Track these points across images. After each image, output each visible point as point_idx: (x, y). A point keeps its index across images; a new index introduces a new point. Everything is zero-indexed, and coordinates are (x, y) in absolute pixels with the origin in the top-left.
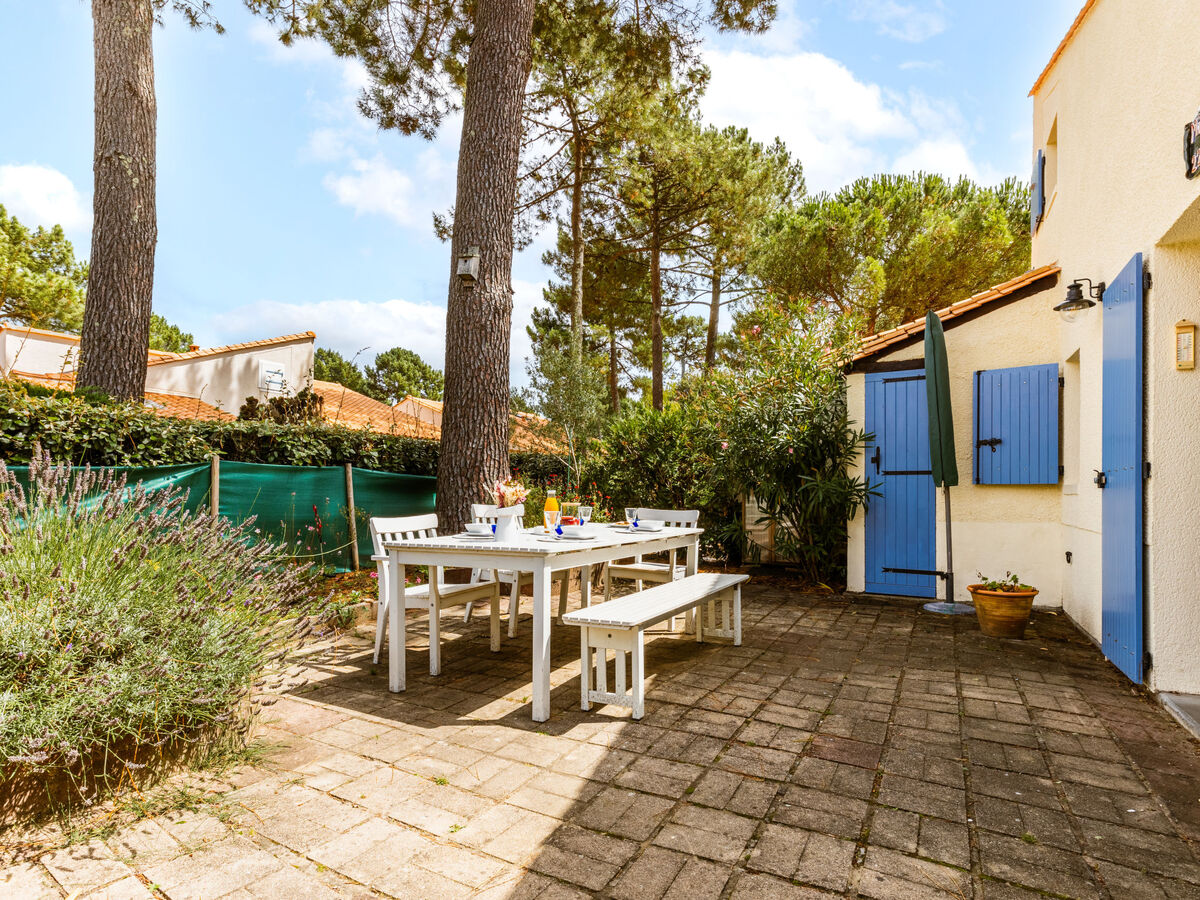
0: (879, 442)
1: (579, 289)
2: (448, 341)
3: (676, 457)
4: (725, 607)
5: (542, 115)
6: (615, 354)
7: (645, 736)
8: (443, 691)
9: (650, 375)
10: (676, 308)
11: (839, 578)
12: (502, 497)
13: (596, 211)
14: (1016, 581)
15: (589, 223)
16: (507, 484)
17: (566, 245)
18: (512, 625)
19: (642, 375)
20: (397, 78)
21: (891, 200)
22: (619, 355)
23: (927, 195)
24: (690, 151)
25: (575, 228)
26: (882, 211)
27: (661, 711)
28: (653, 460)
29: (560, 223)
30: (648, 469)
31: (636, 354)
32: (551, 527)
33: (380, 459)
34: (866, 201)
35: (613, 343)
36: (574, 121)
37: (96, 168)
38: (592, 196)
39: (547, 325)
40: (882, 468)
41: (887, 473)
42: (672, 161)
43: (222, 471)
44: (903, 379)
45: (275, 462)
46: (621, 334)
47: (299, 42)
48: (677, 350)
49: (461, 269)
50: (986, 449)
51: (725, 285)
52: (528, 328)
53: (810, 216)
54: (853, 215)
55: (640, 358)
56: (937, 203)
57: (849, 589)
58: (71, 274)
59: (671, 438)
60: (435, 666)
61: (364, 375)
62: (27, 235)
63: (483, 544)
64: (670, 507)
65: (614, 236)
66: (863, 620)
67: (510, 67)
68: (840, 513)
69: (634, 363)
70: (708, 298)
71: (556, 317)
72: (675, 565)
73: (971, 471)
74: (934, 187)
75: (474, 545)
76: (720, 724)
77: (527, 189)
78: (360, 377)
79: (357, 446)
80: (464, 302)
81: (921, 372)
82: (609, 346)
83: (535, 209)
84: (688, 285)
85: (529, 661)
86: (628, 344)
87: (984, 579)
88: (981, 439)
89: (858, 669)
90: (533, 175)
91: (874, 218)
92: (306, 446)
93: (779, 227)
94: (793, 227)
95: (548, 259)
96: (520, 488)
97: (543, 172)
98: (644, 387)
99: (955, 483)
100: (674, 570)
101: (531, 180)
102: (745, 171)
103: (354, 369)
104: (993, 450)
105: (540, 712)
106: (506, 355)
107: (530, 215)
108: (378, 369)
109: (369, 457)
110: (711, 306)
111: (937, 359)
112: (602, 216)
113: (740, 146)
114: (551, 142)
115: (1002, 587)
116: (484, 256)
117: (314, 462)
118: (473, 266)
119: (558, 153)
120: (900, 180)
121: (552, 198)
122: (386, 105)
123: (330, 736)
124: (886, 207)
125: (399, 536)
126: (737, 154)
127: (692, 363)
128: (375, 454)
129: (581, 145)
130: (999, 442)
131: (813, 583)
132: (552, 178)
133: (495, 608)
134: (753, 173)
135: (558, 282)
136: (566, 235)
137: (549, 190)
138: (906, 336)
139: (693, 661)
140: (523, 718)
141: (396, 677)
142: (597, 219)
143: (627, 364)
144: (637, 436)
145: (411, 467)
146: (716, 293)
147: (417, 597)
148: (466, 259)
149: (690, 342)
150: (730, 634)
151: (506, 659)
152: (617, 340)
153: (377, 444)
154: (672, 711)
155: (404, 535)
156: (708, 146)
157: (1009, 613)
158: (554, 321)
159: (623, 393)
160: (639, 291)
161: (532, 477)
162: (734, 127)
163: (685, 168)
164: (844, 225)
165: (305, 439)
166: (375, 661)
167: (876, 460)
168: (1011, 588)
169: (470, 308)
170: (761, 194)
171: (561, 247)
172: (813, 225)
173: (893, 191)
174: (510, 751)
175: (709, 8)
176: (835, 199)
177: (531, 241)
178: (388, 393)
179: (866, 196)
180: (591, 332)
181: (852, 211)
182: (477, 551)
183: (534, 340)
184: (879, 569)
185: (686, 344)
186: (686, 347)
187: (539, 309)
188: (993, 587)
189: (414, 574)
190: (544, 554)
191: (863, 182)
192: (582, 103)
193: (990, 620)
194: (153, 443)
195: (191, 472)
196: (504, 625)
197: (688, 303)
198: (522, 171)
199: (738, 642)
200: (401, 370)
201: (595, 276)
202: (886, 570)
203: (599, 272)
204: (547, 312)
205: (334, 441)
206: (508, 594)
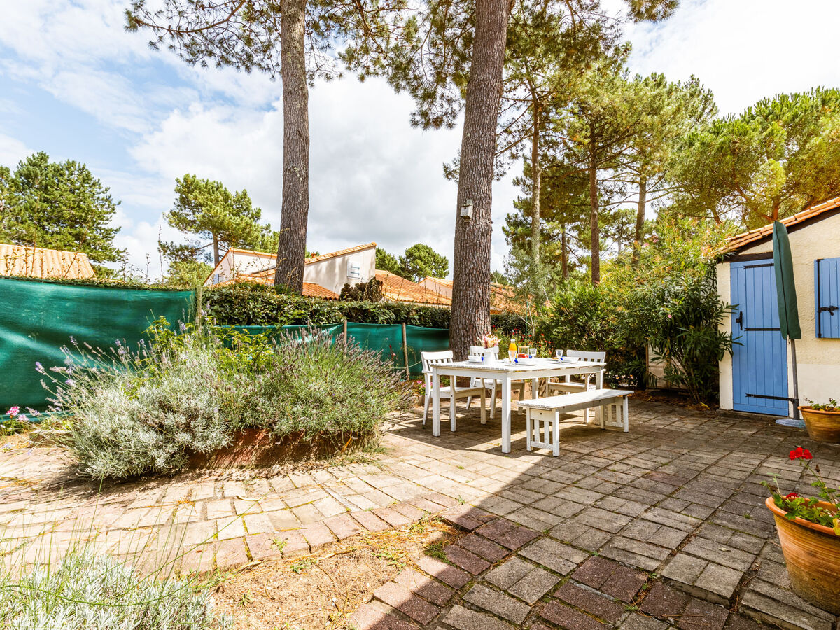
0: (742, 309)
1: (538, 203)
2: (455, 253)
3: (598, 317)
4: (618, 409)
5: (512, 93)
6: (564, 241)
7: (558, 463)
8: (457, 438)
9: (590, 254)
10: (611, 206)
11: (714, 399)
12: (486, 343)
13: (550, 147)
14: (835, 404)
15: (545, 155)
16: (489, 337)
17: (530, 172)
18: (492, 412)
19: (586, 255)
20: (429, 96)
21: (789, 114)
22: (569, 241)
23: (824, 106)
24: (618, 100)
25: (534, 160)
26: (781, 123)
27: (569, 455)
28: (582, 319)
29: (525, 158)
30: (579, 325)
31: (581, 241)
32: (512, 359)
33: (419, 320)
34: (766, 118)
35: (563, 233)
36: (533, 94)
37: (284, 175)
38: (547, 138)
39: (517, 224)
40: (744, 326)
41: (748, 330)
42: (604, 109)
43: (348, 327)
44: (759, 266)
45: (370, 322)
46: (569, 227)
47: (369, 79)
48: (614, 235)
49: (463, 213)
50: (826, 314)
51: (651, 186)
52: (503, 228)
53: (717, 133)
54: (754, 130)
55: (584, 243)
56: (834, 111)
57: (721, 407)
58: (250, 216)
59: (594, 305)
60: (453, 427)
61: (399, 262)
62: (231, 197)
63: (477, 366)
64: (594, 350)
65: (562, 162)
66: (721, 426)
67: (490, 94)
68: (713, 356)
69: (580, 247)
70: (637, 198)
71: (522, 218)
72: (588, 385)
73: (814, 329)
74: (830, 99)
75: (473, 366)
76: (600, 462)
77: (502, 140)
78: (396, 263)
79: (408, 313)
80: (464, 231)
81: (772, 261)
82: (560, 236)
83: (508, 153)
84: (621, 189)
85: (500, 430)
86: (575, 234)
87: (812, 402)
88: (821, 306)
89: (700, 449)
90: (506, 131)
91: (773, 130)
92: (383, 314)
93: (691, 144)
94: (703, 143)
95: (517, 182)
96: (496, 338)
97: (513, 128)
98: (587, 263)
99: (799, 336)
100: (588, 387)
101: (505, 135)
102: (662, 108)
103: (393, 259)
104: (832, 314)
105: (506, 449)
106: (489, 259)
107: (505, 158)
108: (407, 258)
109: (414, 319)
110: (639, 203)
111: (782, 254)
112: (554, 150)
113: (657, 91)
114: (518, 108)
115: (824, 408)
116: (475, 204)
117: (388, 322)
118: (470, 211)
119: (523, 115)
120: (797, 96)
121: (519, 144)
122: (424, 114)
123: (411, 448)
124: (785, 118)
125: (440, 361)
126: (656, 97)
127: (627, 243)
128: (417, 317)
129: (539, 107)
130: (837, 308)
131: (695, 402)
132: (519, 131)
133: (483, 403)
134: (668, 109)
135: (524, 196)
136: (529, 165)
137: (516, 139)
138: (760, 237)
139: (595, 437)
140: (498, 451)
141: (436, 430)
142: (551, 152)
143: (575, 248)
144: (572, 304)
145: (435, 324)
146: (643, 193)
147: (444, 392)
148: (466, 207)
149: (625, 228)
150: (621, 425)
151: (489, 428)
152: (567, 231)
153: (418, 311)
154: (575, 455)
155: (442, 361)
156: (631, 94)
157: (828, 425)
158: (521, 222)
159: (572, 268)
160: (583, 197)
161: (504, 330)
162: (656, 74)
163: (614, 112)
164: (747, 137)
165: (384, 310)
166: (424, 423)
167: (740, 321)
168: (832, 409)
169: (468, 234)
170: (675, 123)
171: (526, 174)
172: (720, 140)
173: (790, 107)
174: (492, 462)
175: (627, 9)
176: (740, 118)
177: (505, 173)
178: (412, 272)
179: (766, 113)
180: (548, 227)
181: (753, 127)
182: (475, 369)
183: (508, 235)
184: (743, 395)
185: (622, 229)
186: (621, 231)
187: (511, 215)
188: (817, 408)
189: (444, 380)
190: (507, 371)
191: (765, 103)
192: (539, 80)
193: (814, 430)
194: (321, 315)
195: (336, 328)
196: (488, 413)
197: (620, 202)
198: (499, 130)
199: (626, 430)
200: (420, 258)
201: (549, 189)
202: (749, 396)
203: (553, 187)
204: (516, 216)
205: (396, 310)
206: (490, 397)
